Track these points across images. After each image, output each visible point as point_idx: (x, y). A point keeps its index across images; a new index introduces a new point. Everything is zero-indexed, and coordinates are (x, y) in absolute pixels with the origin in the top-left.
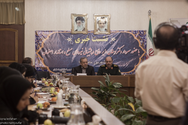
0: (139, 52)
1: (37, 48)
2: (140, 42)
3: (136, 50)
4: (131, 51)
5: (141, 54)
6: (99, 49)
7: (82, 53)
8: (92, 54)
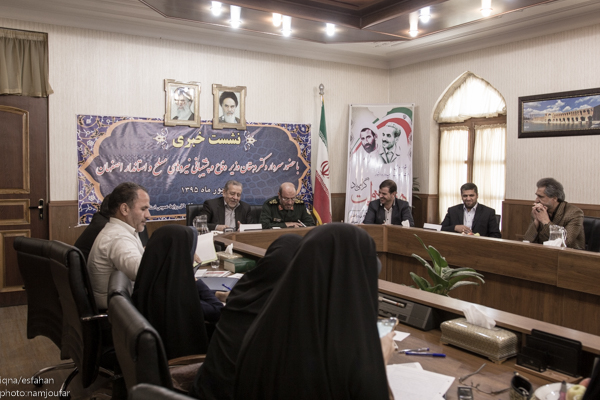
0: (298, 167)
2: (300, 148)
3: (293, 163)
4: (283, 166)
5: (302, 171)
6: (223, 162)
7: (189, 169)
8: (209, 171)
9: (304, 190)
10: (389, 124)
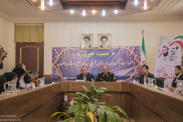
0: (134, 64)
1: (53, 61)
2: (136, 56)
3: (132, 62)
4: (128, 63)
5: (136, 65)
6: (102, 62)
7: (89, 64)
8: (96, 65)
9: (137, 73)
10: (175, 43)
